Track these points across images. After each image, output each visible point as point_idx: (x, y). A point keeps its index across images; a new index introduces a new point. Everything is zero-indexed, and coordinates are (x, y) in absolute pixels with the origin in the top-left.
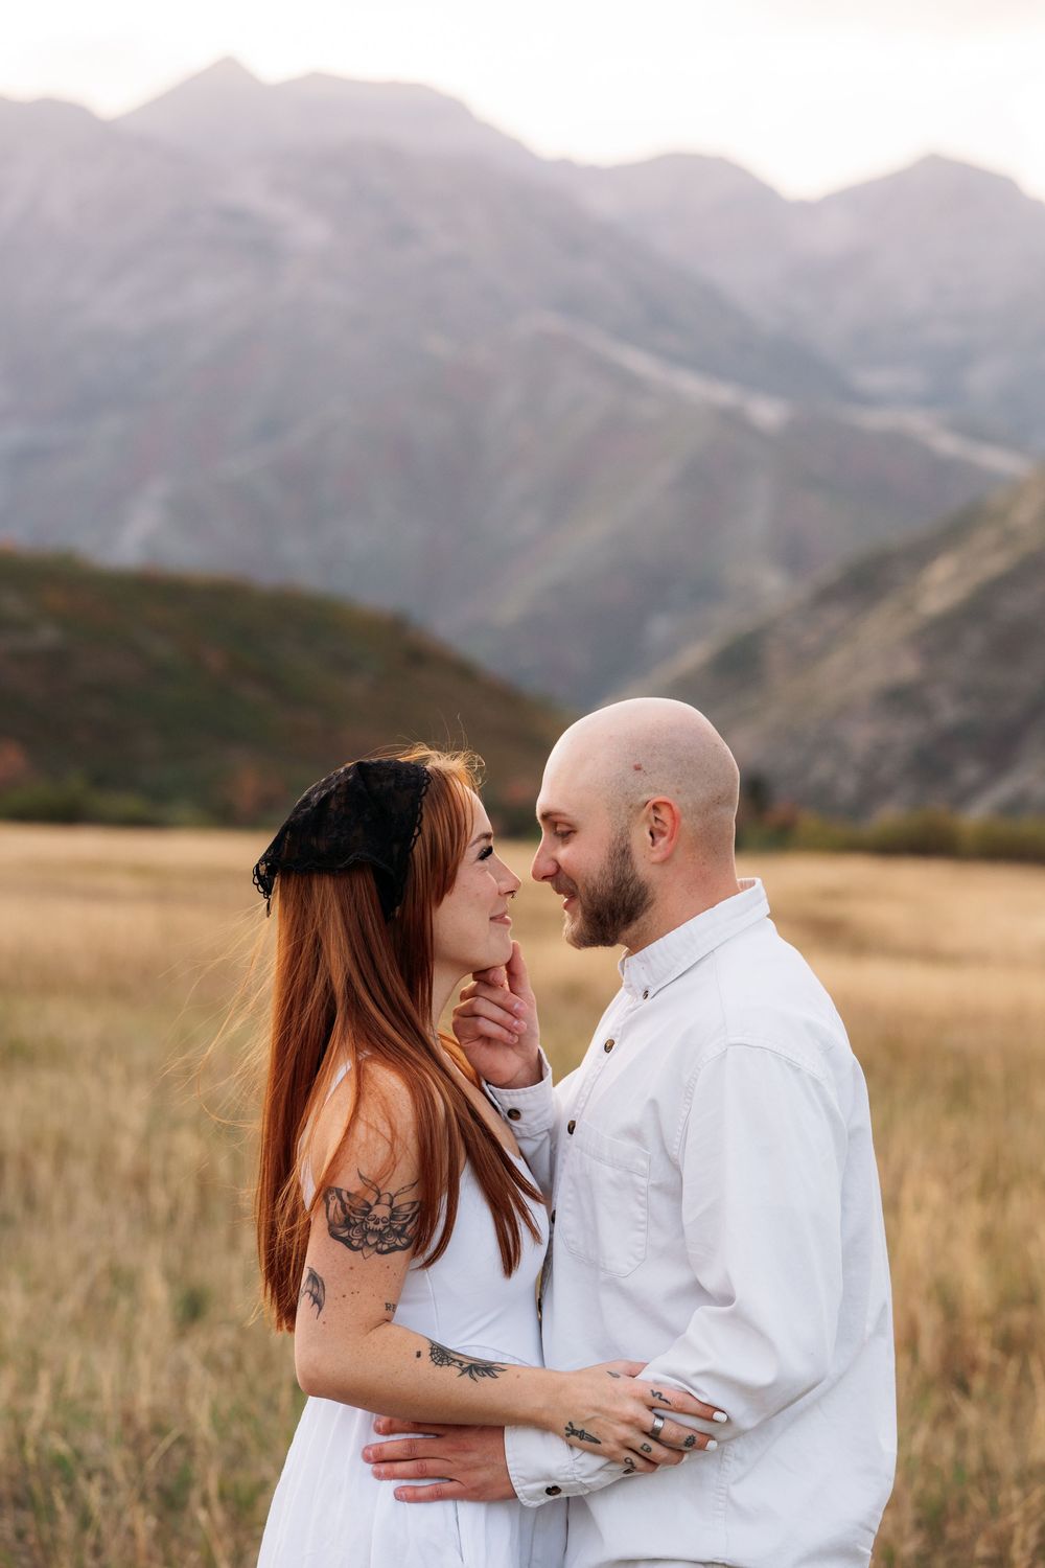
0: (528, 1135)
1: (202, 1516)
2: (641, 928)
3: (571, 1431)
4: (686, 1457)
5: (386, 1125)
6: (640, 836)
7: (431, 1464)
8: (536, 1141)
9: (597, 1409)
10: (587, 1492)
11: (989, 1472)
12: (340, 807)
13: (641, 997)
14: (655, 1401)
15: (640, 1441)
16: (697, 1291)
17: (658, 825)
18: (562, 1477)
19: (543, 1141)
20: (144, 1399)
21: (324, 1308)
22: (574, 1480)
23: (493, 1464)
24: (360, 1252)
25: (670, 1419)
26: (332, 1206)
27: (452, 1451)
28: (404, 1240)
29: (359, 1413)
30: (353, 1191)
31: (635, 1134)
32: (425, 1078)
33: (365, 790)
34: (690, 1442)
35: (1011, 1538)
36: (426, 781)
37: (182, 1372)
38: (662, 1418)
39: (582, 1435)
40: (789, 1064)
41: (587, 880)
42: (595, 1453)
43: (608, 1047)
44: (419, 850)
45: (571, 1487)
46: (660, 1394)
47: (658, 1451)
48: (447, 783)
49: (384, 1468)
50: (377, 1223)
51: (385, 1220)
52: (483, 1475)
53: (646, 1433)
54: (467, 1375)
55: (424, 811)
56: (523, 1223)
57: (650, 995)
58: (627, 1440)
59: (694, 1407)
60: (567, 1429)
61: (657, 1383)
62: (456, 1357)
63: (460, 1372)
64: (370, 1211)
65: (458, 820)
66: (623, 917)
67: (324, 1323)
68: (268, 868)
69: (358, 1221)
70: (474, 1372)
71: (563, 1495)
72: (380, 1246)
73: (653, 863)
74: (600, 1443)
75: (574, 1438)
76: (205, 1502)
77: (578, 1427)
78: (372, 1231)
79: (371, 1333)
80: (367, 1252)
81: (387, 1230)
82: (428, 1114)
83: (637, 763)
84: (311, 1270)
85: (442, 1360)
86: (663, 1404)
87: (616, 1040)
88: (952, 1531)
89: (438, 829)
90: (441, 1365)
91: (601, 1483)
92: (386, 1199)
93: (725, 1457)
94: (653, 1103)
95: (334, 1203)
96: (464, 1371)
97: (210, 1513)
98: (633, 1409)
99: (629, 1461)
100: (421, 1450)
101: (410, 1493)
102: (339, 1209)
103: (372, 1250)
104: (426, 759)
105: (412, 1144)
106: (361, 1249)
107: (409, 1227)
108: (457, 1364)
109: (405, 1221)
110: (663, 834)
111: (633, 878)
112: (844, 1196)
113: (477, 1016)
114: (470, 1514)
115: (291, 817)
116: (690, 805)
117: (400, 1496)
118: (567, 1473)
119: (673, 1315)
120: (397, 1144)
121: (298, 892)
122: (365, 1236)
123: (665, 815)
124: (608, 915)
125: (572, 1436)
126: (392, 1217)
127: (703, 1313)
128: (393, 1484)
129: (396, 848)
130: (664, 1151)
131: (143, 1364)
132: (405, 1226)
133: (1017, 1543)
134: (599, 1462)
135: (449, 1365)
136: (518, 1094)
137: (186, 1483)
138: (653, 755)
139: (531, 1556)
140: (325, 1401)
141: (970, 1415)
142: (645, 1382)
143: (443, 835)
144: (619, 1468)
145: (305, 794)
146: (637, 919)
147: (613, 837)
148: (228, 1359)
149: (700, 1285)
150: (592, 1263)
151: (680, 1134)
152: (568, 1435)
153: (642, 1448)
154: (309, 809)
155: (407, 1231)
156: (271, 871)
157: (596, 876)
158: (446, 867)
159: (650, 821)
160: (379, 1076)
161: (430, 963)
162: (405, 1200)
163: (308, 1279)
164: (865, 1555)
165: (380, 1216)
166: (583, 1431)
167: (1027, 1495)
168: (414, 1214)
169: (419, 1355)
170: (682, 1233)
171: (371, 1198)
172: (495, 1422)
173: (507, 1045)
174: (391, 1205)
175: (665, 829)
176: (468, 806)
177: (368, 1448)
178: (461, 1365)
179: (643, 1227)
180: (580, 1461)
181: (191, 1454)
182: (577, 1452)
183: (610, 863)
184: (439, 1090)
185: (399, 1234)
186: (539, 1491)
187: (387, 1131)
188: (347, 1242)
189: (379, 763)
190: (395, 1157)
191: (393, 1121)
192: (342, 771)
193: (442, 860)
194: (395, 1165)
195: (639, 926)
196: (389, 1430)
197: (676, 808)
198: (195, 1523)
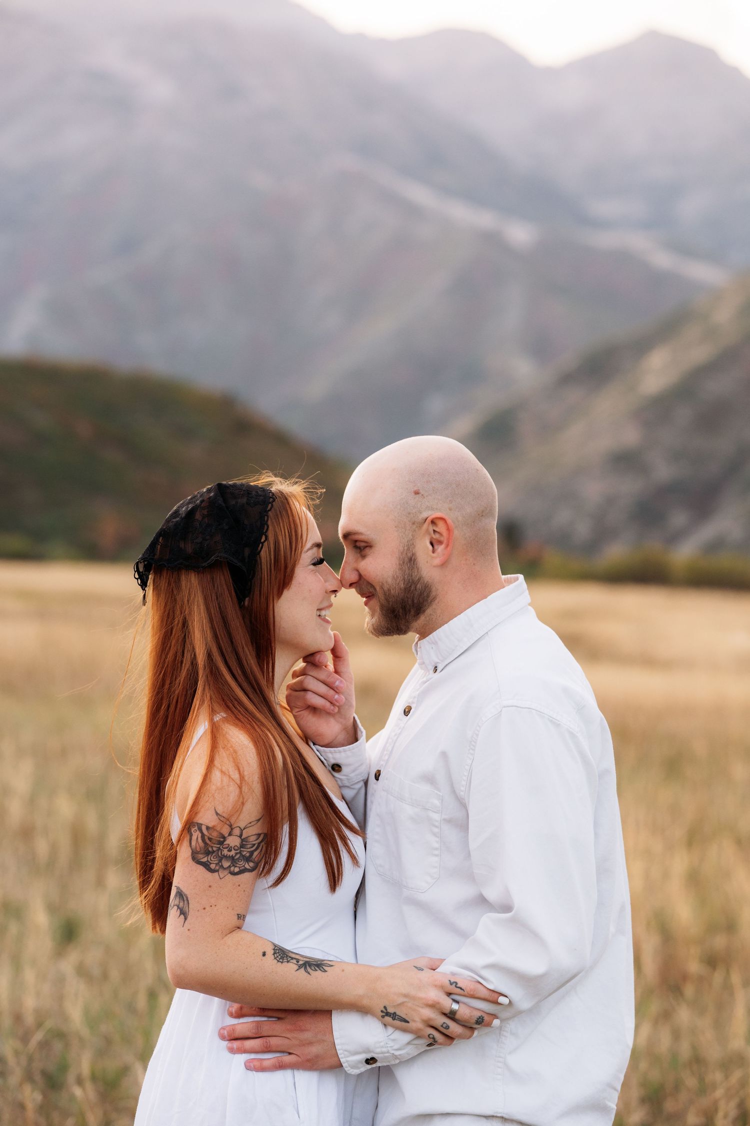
0: (347, 784)
1: (78, 1092)
2: (428, 619)
3: (386, 1013)
4: (476, 1033)
5: (237, 772)
6: (423, 547)
7: (274, 1041)
8: (353, 789)
9: (405, 996)
10: (397, 1061)
11: (697, 1061)
12: (203, 518)
13: (432, 671)
14: (452, 989)
15: (440, 1020)
16: (482, 901)
17: (436, 536)
18: (378, 1050)
19: (360, 789)
20: (30, 1003)
21: (189, 918)
22: (388, 1052)
23: (324, 1041)
24: (216, 874)
25: (464, 1003)
26: (194, 838)
27: (291, 1031)
28: (252, 864)
29: (216, 1000)
30: (210, 825)
31: (429, 779)
32: (267, 735)
33: (224, 505)
34: (480, 1021)
35: (716, 1110)
36: (271, 500)
37: (60, 981)
38: (457, 1002)
39: (394, 1016)
40: (551, 721)
41: (383, 584)
42: (405, 1030)
43: (407, 712)
44: (265, 554)
45: (386, 1058)
46: (456, 983)
47: (455, 1028)
48: (288, 503)
49: (236, 1044)
50: (230, 851)
51: (236, 848)
52: (315, 1050)
53: (445, 1014)
54: (302, 970)
55: (269, 523)
56: (344, 851)
57: (439, 669)
58: (430, 1019)
59: (483, 993)
60: (382, 1011)
61: (453, 974)
62: (293, 956)
63: (297, 967)
64: (224, 841)
65: (296, 532)
66: (412, 612)
67: (189, 930)
68: (145, 566)
69: (215, 849)
70: (308, 967)
71: (378, 1064)
72: (232, 869)
73: (434, 566)
74: (408, 1022)
75: (388, 1019)
76: (80, 1082)
77: (391, 1010)
78: (226, 857)
79: (227, 937)
80: (222, 873)
81: (238, 856)
82: (270, 764)
83: (415, 489)
84: (178, 888)
85: (282, 958)
86: (458, 990)
87: (413, 706)
88: (670, 1106)
89: (280, 539)
90: (282, 962)
91: (408, 1054)
92: (237, 832)
93: (502, 1032)
94: (444, 755)
95: (196, 835)
96: (300, 967)
97: (84, 1090)
98: (435, 995)
99: (431, 1036)
100: (266, 1030)
101: (257, 1064)
102: (200, 840)
103: (226, 872)
104: (270, 484)
105: (257, 788)
106: (218, 871)
107: (256, 854)
108: (295, 961)
109: (252, 849)
110: (440, 542)
111: (419, 579)
112: (596, 824)
113: (305, 690)
114: (306, 1080)
115: (163, 525)
116: (460, 518)
117: (249, 1067)
118: (382, 1047)
119: (463, 921)
120: (245, 789)
121: (169, 584)
122: (220, 861)
123: (441, 527)
124: (401, 610)
125: (386, 1017)
126: (242, 846)
127: (488, 919)
128: (244, 1057)
129: (247, 552)
130: (454, 791)
131: (29, 976)
132: (252, 853)
133: (721, 1114)
134: (408, 1037)
135: (288, 962)
136: (340, 752)
137: (64, 1068)
138: (428, 482)
139: (351, 1116)
140: (188, 992)
141: (684, 1015)
142: (445, 974)
143: (284, 543)
144: (424, 1042)
145: (175, 508)
146: (424, 611)
147: (401, 549)
148: (96, 972)
149: (485, 898)
150: (397, 885)
151: (465, 778)
152: (383, 1017)
153: (442, 1026)
154: (178, 519)
155: (254, 856)
156: (148, 569)
157: (390, 580)
158: (286, 567)
159: (430, 534)
160: (230, 732)
161: (273, 645)
162: (252, 832)
163: (176, 896)
164: (613, 1109)
165: (232, 845)
166: (395, 1013)
167: (727, 1077)
168: (259, 844)
169: (264, 954)
170: (468, 855)
171: (225, 831)
172: (326, 1007)
173: (329, 714)
174: (241, 836)
175: (442, 539)
176: (304, 521)
177: (223, 1028)
178: (298, 962)
179: (437, 852)
180: (392, 1037)
181: (67, 1045)
182: (390, 1030)
183: (401, 569)
184: (279, 746)
185: (248, 859)
186: (360, 1062)
187: (236, 776)
188: (206, 865)
189: (234, 486)
190: (243, 799)
191: (241, 769)
192: (205, 490)
193: (283, 562)
194: (243, 804)
195: (425, 618)
196: (239, 1015)
197: (449, 521)
198: (72, 1098)
